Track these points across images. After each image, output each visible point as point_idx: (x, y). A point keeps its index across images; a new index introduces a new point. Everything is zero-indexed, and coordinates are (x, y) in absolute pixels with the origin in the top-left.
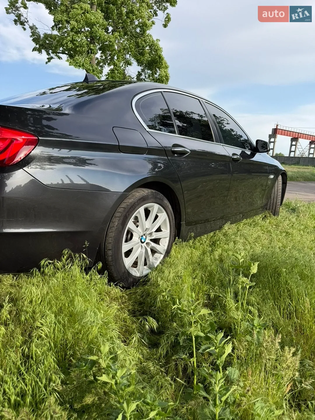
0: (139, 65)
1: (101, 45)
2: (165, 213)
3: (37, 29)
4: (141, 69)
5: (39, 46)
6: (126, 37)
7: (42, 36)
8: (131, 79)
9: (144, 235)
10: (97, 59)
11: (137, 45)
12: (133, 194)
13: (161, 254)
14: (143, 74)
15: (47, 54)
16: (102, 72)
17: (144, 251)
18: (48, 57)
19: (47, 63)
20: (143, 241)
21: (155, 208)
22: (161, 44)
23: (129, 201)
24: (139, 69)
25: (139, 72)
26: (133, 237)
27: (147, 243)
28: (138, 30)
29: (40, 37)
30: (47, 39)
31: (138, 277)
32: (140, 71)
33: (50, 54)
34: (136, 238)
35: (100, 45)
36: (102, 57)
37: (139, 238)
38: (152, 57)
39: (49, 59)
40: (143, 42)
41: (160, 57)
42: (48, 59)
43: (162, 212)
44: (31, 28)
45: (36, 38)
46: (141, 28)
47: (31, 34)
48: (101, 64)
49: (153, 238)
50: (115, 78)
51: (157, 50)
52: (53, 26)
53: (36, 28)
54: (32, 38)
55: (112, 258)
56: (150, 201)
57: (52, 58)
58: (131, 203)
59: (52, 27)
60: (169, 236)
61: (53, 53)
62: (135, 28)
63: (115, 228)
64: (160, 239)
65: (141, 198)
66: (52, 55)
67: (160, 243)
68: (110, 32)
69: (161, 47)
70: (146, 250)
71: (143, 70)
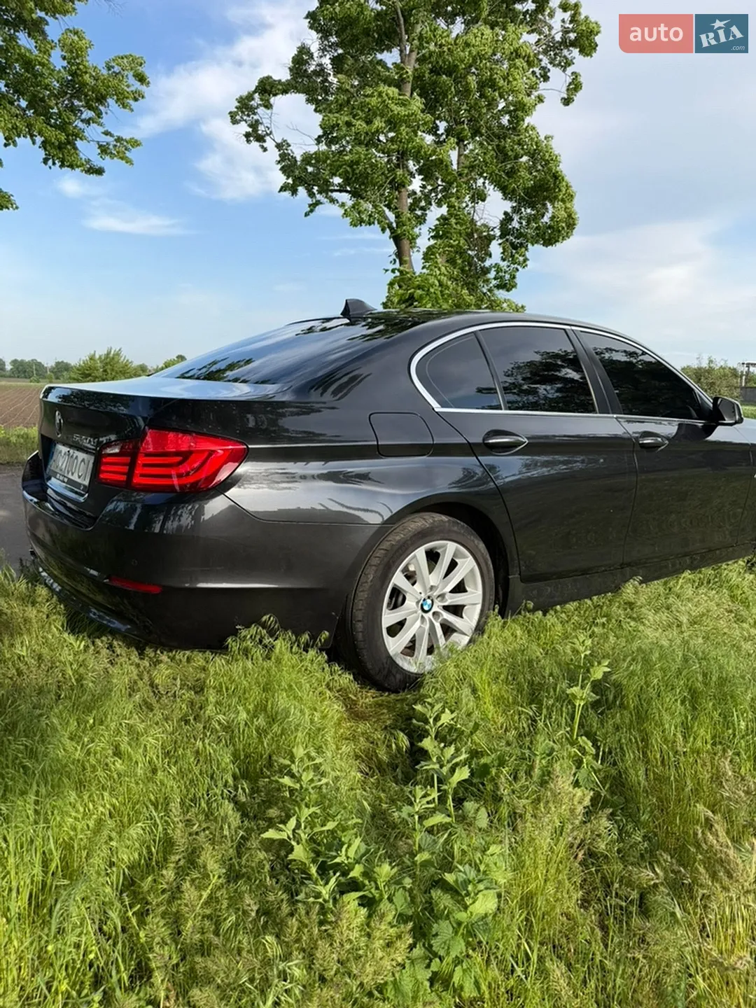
0: (506, 199)
1: (421, 164)
2: (471, 558)
3: (290, 146)
4: (513, 207)
5: (293, 181)
6: (477, 138)
7: (299, 158)
8: (488, 231)
9: (429, 597)
10: (414, 193)
11: (502, 154)
12: (405, 525)
13: (466, 635)
14: (516, 217)
15: (309, 195)
16: (425, 220)
17: (427, 626)
18: (310, 201)
19: (306, 215)
20: (426, 608)
21: (449, 549)
22: (557, 147)
23: (397, 537)
24: (508, 206)
25: (506, 213)
26: (406, 602)
27: (434, 613)
28: (505, 120)
29: (296, 161)
30: (309, 164)
31: (412, 673)
32: (509, 210)
33: (314, 194)
34: (410, 603)
35: (420, 162)
36: (424, 187)
37: (418, 603)
38: (536, 177)
39: (313, 206)
40: (516, 147)
41: (556, 177)
42: (310, 205)
43: (465, 557)
44: (279, 146)
45: (287, 164)
46: (511, 116)
47: (279, 159)
48: (423, 204)
49: (446, 604)
50: (449, 235)
51: (547, 162)
52: (320, 137)
53: (287, 144)
54: (279, 166)
55: (363, 636)
56: (436, 538)
57: (318, 203)
58: (399, 541)
59: (316, 137)
60: (481, 601)
61: (320, 192)
62: (497, 117)
63: (370, 584)
64: (464, 606)
65: (419, 533)
66: (319, 197)
67: (464, 615)
68: (442, 134)
69: (556, 153)
70: (432, 626)
71: (516, 210)
